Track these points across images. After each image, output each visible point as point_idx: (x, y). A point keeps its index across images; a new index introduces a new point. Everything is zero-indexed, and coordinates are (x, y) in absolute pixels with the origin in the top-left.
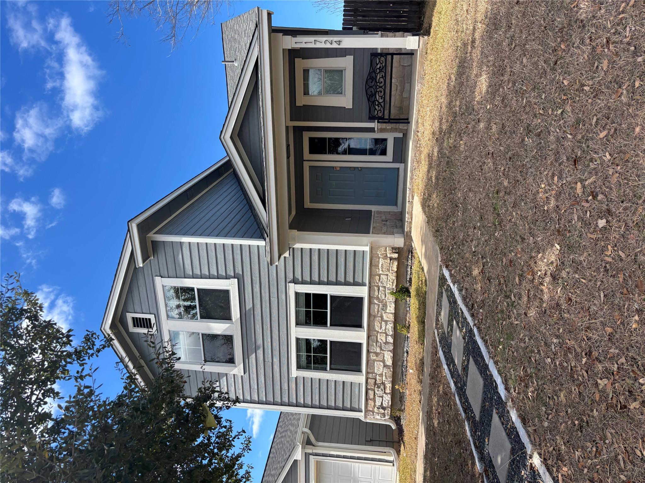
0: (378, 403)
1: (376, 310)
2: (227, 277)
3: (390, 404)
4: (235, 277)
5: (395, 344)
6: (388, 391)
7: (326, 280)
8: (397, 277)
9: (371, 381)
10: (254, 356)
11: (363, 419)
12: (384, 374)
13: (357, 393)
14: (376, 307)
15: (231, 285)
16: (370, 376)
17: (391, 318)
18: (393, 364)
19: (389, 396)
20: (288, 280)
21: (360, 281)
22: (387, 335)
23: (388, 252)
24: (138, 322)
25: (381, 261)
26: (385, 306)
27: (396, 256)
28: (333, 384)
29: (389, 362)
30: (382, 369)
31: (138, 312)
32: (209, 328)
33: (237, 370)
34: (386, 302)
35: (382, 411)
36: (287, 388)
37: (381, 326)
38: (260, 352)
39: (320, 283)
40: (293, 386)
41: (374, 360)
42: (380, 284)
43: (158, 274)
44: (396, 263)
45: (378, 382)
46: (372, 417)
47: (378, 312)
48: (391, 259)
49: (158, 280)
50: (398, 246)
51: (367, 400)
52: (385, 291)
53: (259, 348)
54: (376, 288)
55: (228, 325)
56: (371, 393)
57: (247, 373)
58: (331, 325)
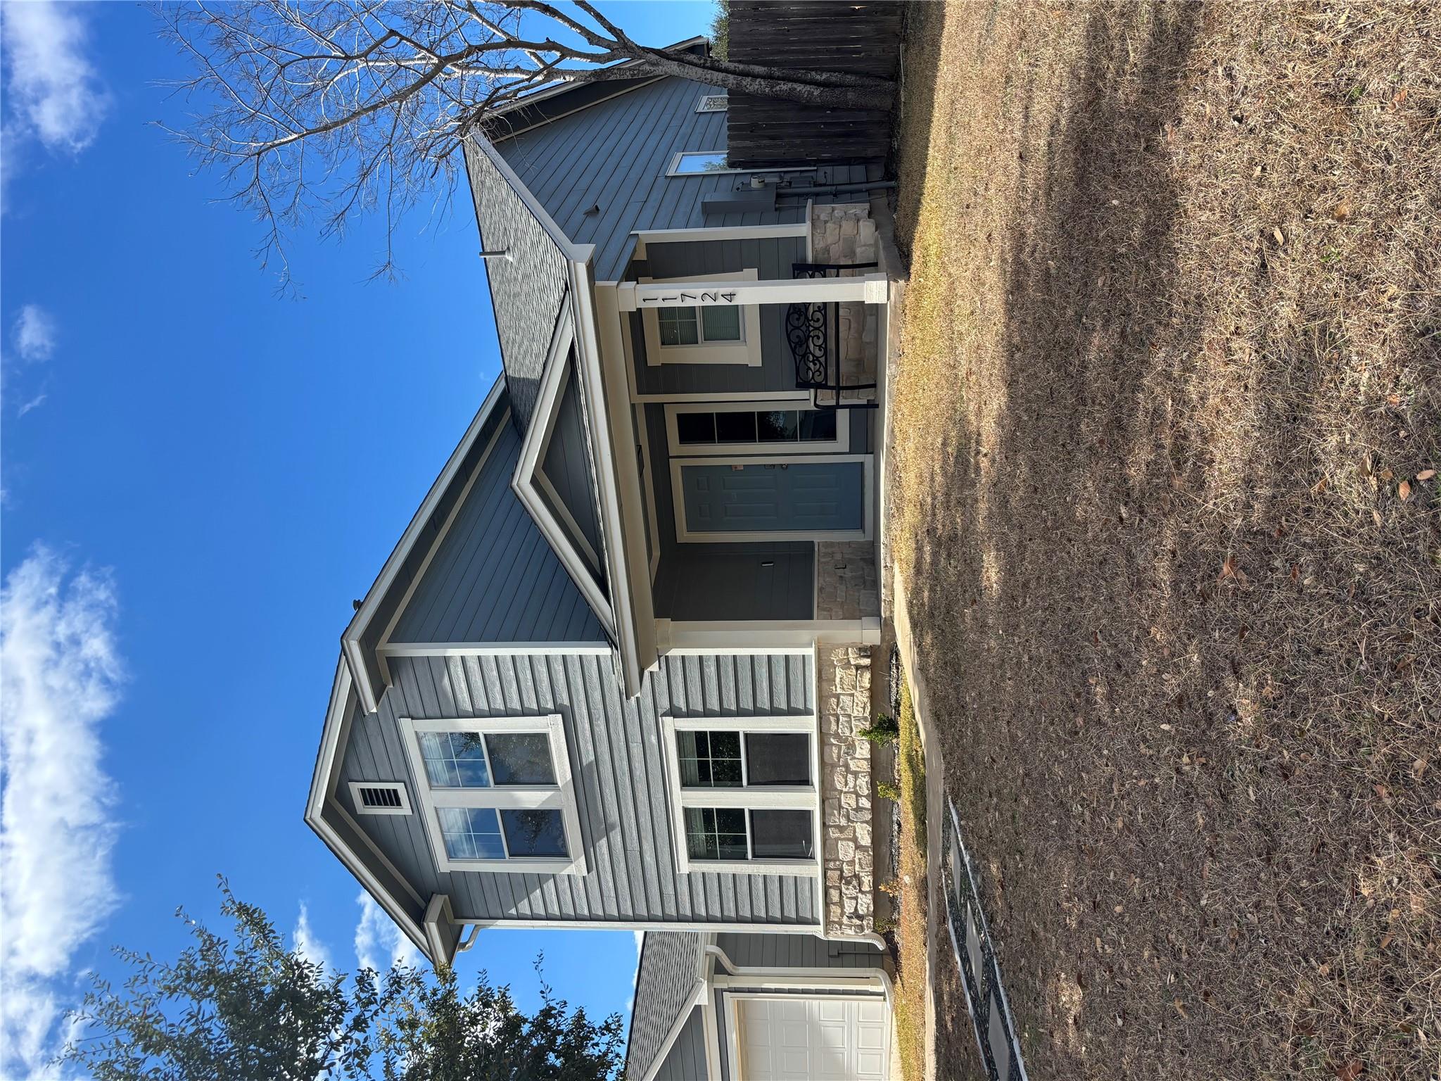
0: (849, 908)
1: (835, 756)
2: (541, 712)
3: (872, 909)
4: (555, 712)
5: (874, 809)
6: (866, 888)
7: (733, 708)
8: (872, 698)
9: (834, 875)
10: (604, 841)
11: (821, 935)
12: (857, 861)
13: (808, 894)
14: (835, 750)
15: (552, 727)
16: (831, 865)
17: (865, 766)
18: (872, 843)
19: (870, 896)
20: (660, 711)
21: (801, 707)
22: (858, 796)
23: (851, 655)
24: (372, 797)
25: (839, 673)
26: (851, 747)
27: (867, 661)
28: (761, 881)
29: (866, 840)
30: (852, 852)
31: (370, 778)
32: (516, 801)
33: (576, 867)
34: (853, 741)
35: (858, 922)
36: (672, 892)
37: (846, 781)
38: (616, 836)
39: (724, 713)
40: (683, 888)
41: (837, 839)
42: (839, 711)
43: (405, 713)
44: (867, 675)
45: (846, 873)
46: (839, 932)
47: (839, 757)
48: (858, 667)
49: (405, 724)
50: (869, 644)
51: (827, 904)
52: (849, 722)
53: (613, 827)
54: (832, 719)
55: (549, 793)
56: (834, 895)
57: (594, 872)
58: (749, 783)
